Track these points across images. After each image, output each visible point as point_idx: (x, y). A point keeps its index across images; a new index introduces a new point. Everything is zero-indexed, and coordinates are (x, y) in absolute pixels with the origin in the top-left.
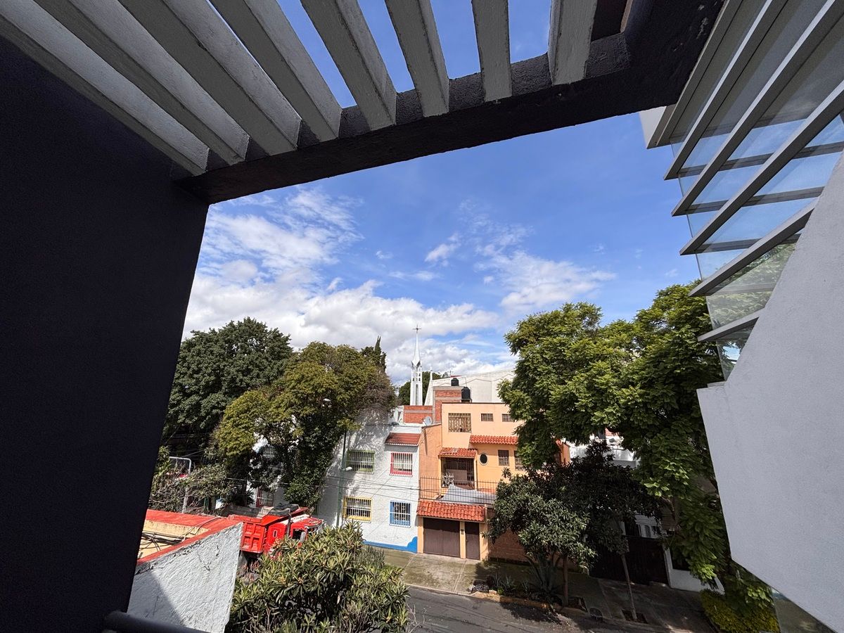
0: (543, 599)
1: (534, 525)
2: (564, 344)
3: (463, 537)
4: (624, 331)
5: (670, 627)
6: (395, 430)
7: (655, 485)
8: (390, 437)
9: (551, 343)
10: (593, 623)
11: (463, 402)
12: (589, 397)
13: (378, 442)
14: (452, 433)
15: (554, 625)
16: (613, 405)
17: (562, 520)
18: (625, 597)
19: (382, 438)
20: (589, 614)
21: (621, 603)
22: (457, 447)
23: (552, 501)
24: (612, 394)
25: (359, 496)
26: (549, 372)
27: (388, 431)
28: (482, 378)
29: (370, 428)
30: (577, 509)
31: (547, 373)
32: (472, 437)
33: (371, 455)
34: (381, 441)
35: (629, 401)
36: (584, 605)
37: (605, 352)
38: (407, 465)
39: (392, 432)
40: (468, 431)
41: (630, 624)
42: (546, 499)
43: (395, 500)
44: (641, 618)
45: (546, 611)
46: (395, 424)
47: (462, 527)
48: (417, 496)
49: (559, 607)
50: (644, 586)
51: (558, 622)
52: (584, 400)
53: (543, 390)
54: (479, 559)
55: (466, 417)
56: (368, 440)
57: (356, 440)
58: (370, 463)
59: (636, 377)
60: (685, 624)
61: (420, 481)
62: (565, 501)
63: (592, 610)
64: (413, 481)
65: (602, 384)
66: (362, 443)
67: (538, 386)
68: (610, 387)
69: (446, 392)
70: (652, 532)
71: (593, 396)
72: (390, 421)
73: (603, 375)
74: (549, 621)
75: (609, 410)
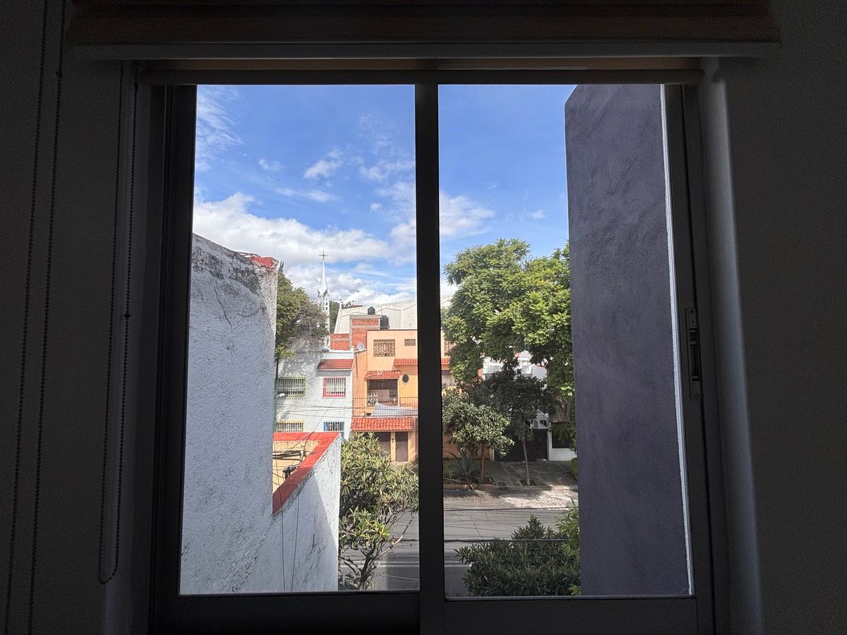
0: (464, 481)
1: (468, 426)
2: (501, 276)
3: (393, 444)
4: (548, 266)
5: (551, 485)
6: (326, 357)
7: (568, 387)
8: (321, 364)
9: (488, 275)
10: (501, 492)
11: (381, 329)
12: (523, 322)
13: (308, 369)
14: (378, 358)
15: (474, 497)
16: (543, 328)
17: (492, 420)
18: (520, 471)
19: (313, 365)
20: (498, 486)
21: (518, 476)
22: (381, 370)
23: (482, 407)
24: (543, 319)
25: (290, 420)
26: (486, 301)
27: (319, 359)
28: (391, 307)
29: (300, 355)
30: (502, 411)
31: (483, 302)
32: (396, 360)
33: (302, 381)
34: (312, 367)
35: (558, 324)
36: (493, 481)
37: (538, 284)
38: (339, 388)
39: (323, 358)
40: (392, 356)
41: (526, 488)
42: (477, 405)
43: (328, 420)
44: (533, 483)
45: (467, 490)
46: (326, 351)
47: (393, 436)
48: (351, 415)
49: (476, 486)
50: (532, 462)
51: (477, 495)
52: (520, 323)
53: (479, 316)
54: (407, 461)
55: (390, 344)
56: (298, 366)
57: (285, 368)
58: (300, 389)
59: (564, 305)
60: (560, 482)
61: (353, 401)
62: (493, 406)
63: (499, 484)
64: (347, 401)
65: (537, 311)
66: (291, 371)
67: (476, 312)
68: (543, 314)
69: (363, 320)
70: (539, 425)
71: (527, 320)
72: (320, 349)
73: (537, 303)
74: (470, 496)
75: (540, 332)
